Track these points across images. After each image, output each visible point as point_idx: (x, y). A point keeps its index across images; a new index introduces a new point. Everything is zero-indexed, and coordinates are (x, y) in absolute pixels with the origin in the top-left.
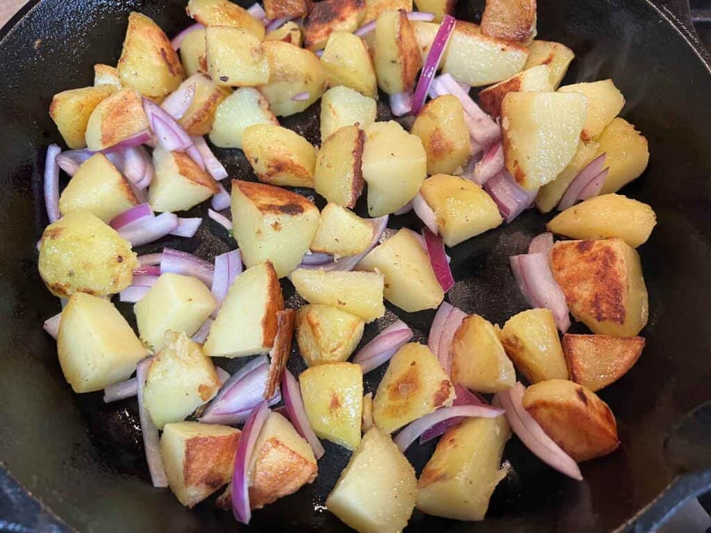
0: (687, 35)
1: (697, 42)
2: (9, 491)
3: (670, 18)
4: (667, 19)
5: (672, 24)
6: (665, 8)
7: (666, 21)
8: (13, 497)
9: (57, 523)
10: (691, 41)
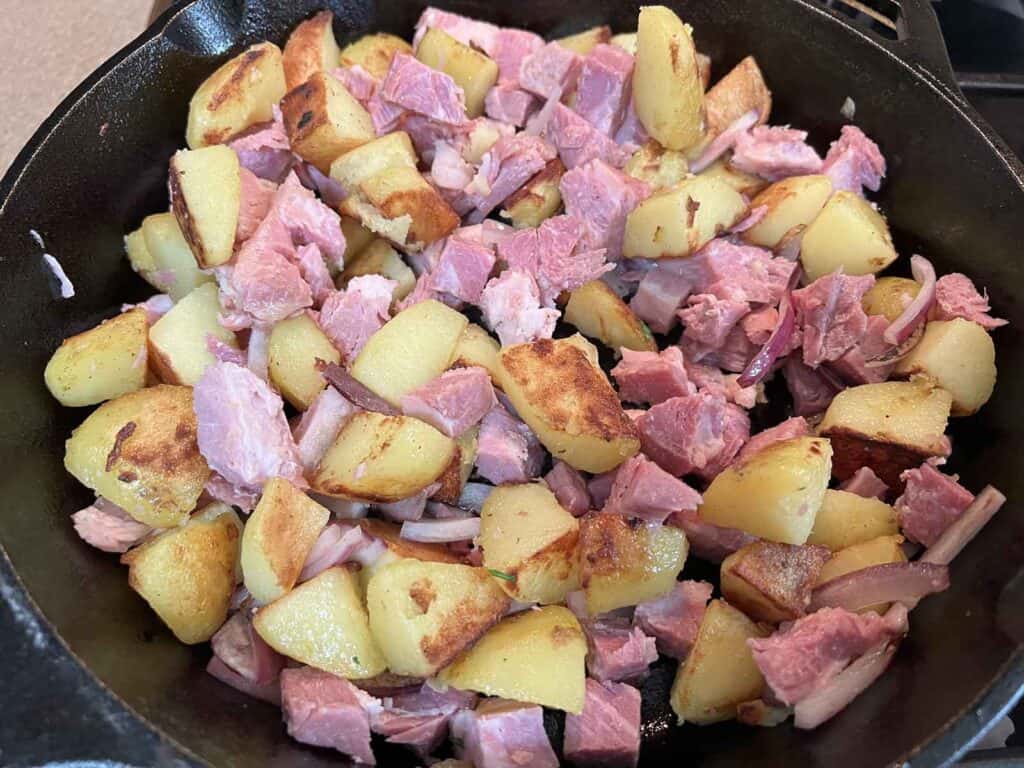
0: (952, 98)
1: (966, 106)
2: (111, 718)
3: (929, 79)
4: (924, 79)
5: (933, 86)
6: (921, 68)
7: (924, 83)
8: (117, 726)
9: (185, 757)
10: (960, 106)
